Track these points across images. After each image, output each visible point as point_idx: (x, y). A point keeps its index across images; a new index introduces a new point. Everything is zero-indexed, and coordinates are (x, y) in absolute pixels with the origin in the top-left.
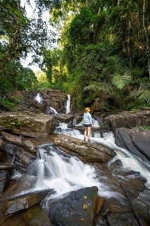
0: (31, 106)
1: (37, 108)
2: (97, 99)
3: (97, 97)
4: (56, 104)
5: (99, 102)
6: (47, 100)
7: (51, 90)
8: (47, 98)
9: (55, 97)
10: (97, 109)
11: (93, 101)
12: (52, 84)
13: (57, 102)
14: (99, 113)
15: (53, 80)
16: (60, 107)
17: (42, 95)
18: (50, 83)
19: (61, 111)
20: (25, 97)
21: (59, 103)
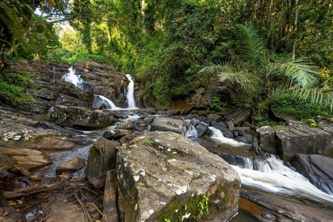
0: (60, 92)
1: (76, 96)
4: (111, 90)
6: (93, 83)
7: (97, 64)
8: (91, 79)
9: (107, 77)
10: (198, 106)
11: (193, 92)
12: (91, 53)
13: (112, 87)
15: (95, 47)
16: (117, 96)
17: (79, 72)
18: (87, 51)
19: (120, 102)
20: (42, 73)
21: (116, 89)
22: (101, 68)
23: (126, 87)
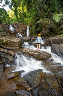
0: (8, 32)
1: (11, 34)
2: (44, 29)
3: (43, 27)
4: (21, 31)
5: (45, 30)
6: (16, 29)
7: (18, 23)
8: (16, 28)
9: (21, 27)
10: (43, 34)
11: (42, 30)
12: (18, 19)
14: (44, 36)
15: (19, 17)
16: (23, 33)
17: (13, 26)
18: (17, 19)
19: (24, 35)
20: (4, 27)
21: (23, 31)
22: (19, 24)
23: (27, 30)
